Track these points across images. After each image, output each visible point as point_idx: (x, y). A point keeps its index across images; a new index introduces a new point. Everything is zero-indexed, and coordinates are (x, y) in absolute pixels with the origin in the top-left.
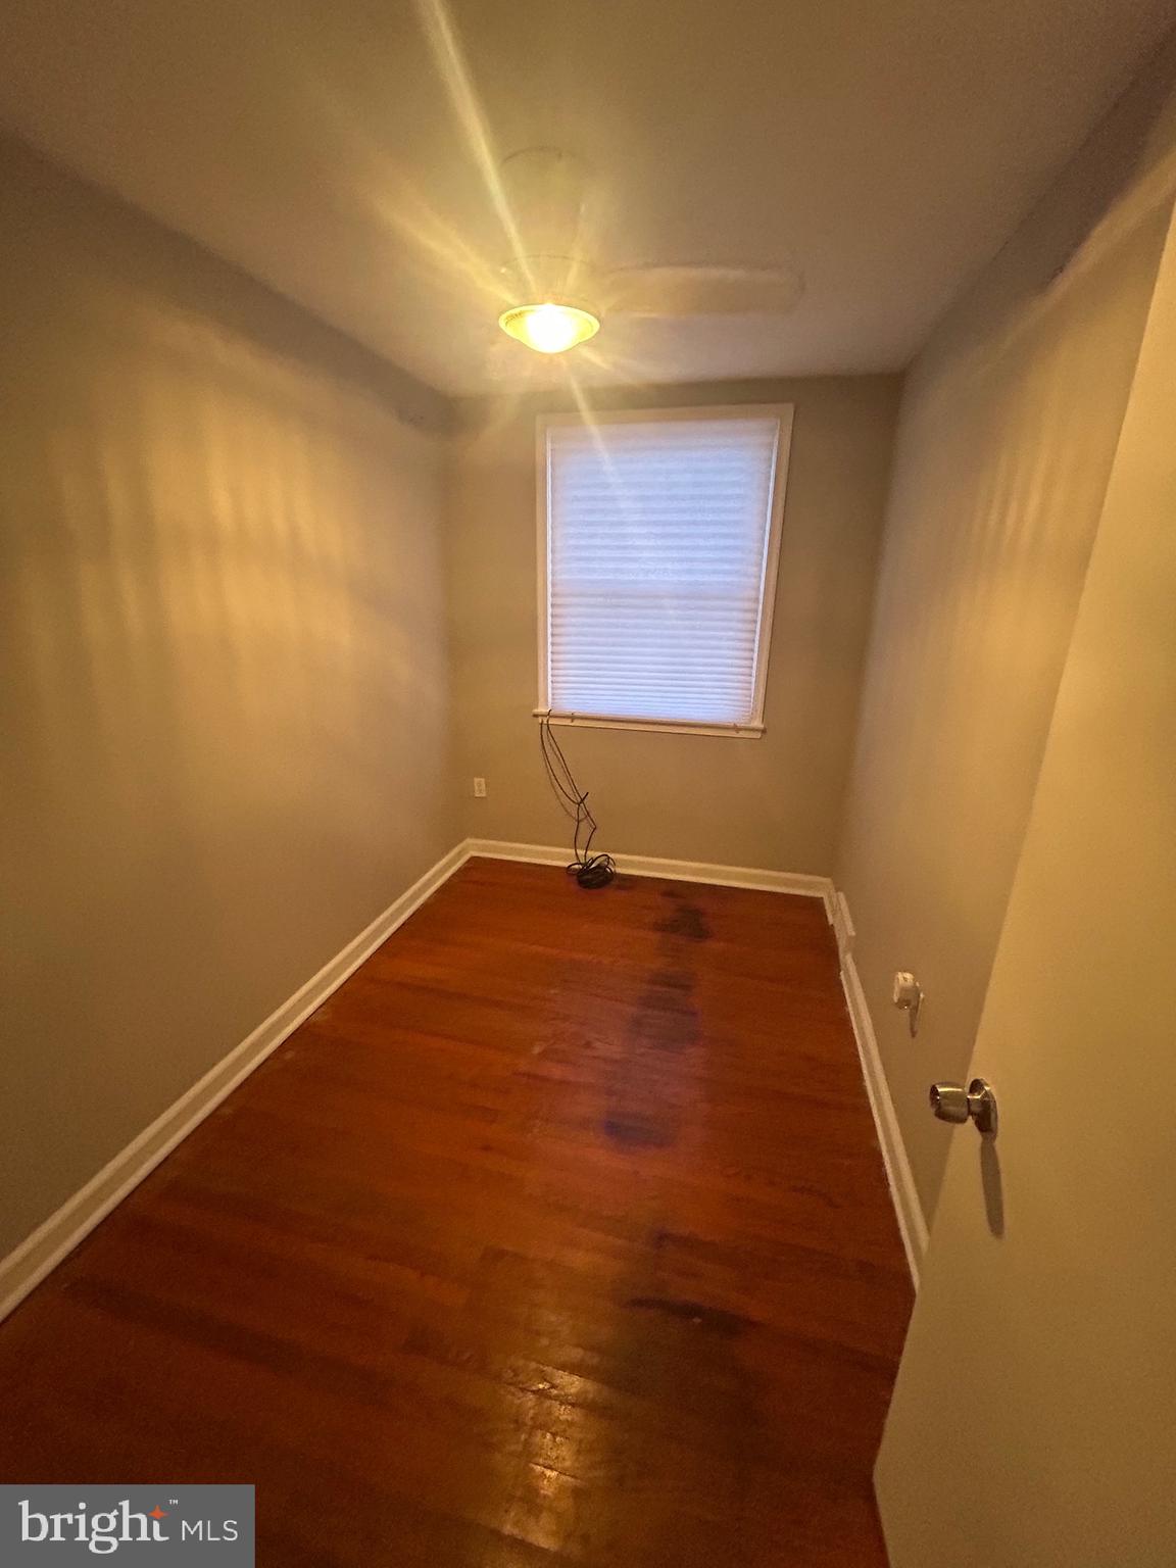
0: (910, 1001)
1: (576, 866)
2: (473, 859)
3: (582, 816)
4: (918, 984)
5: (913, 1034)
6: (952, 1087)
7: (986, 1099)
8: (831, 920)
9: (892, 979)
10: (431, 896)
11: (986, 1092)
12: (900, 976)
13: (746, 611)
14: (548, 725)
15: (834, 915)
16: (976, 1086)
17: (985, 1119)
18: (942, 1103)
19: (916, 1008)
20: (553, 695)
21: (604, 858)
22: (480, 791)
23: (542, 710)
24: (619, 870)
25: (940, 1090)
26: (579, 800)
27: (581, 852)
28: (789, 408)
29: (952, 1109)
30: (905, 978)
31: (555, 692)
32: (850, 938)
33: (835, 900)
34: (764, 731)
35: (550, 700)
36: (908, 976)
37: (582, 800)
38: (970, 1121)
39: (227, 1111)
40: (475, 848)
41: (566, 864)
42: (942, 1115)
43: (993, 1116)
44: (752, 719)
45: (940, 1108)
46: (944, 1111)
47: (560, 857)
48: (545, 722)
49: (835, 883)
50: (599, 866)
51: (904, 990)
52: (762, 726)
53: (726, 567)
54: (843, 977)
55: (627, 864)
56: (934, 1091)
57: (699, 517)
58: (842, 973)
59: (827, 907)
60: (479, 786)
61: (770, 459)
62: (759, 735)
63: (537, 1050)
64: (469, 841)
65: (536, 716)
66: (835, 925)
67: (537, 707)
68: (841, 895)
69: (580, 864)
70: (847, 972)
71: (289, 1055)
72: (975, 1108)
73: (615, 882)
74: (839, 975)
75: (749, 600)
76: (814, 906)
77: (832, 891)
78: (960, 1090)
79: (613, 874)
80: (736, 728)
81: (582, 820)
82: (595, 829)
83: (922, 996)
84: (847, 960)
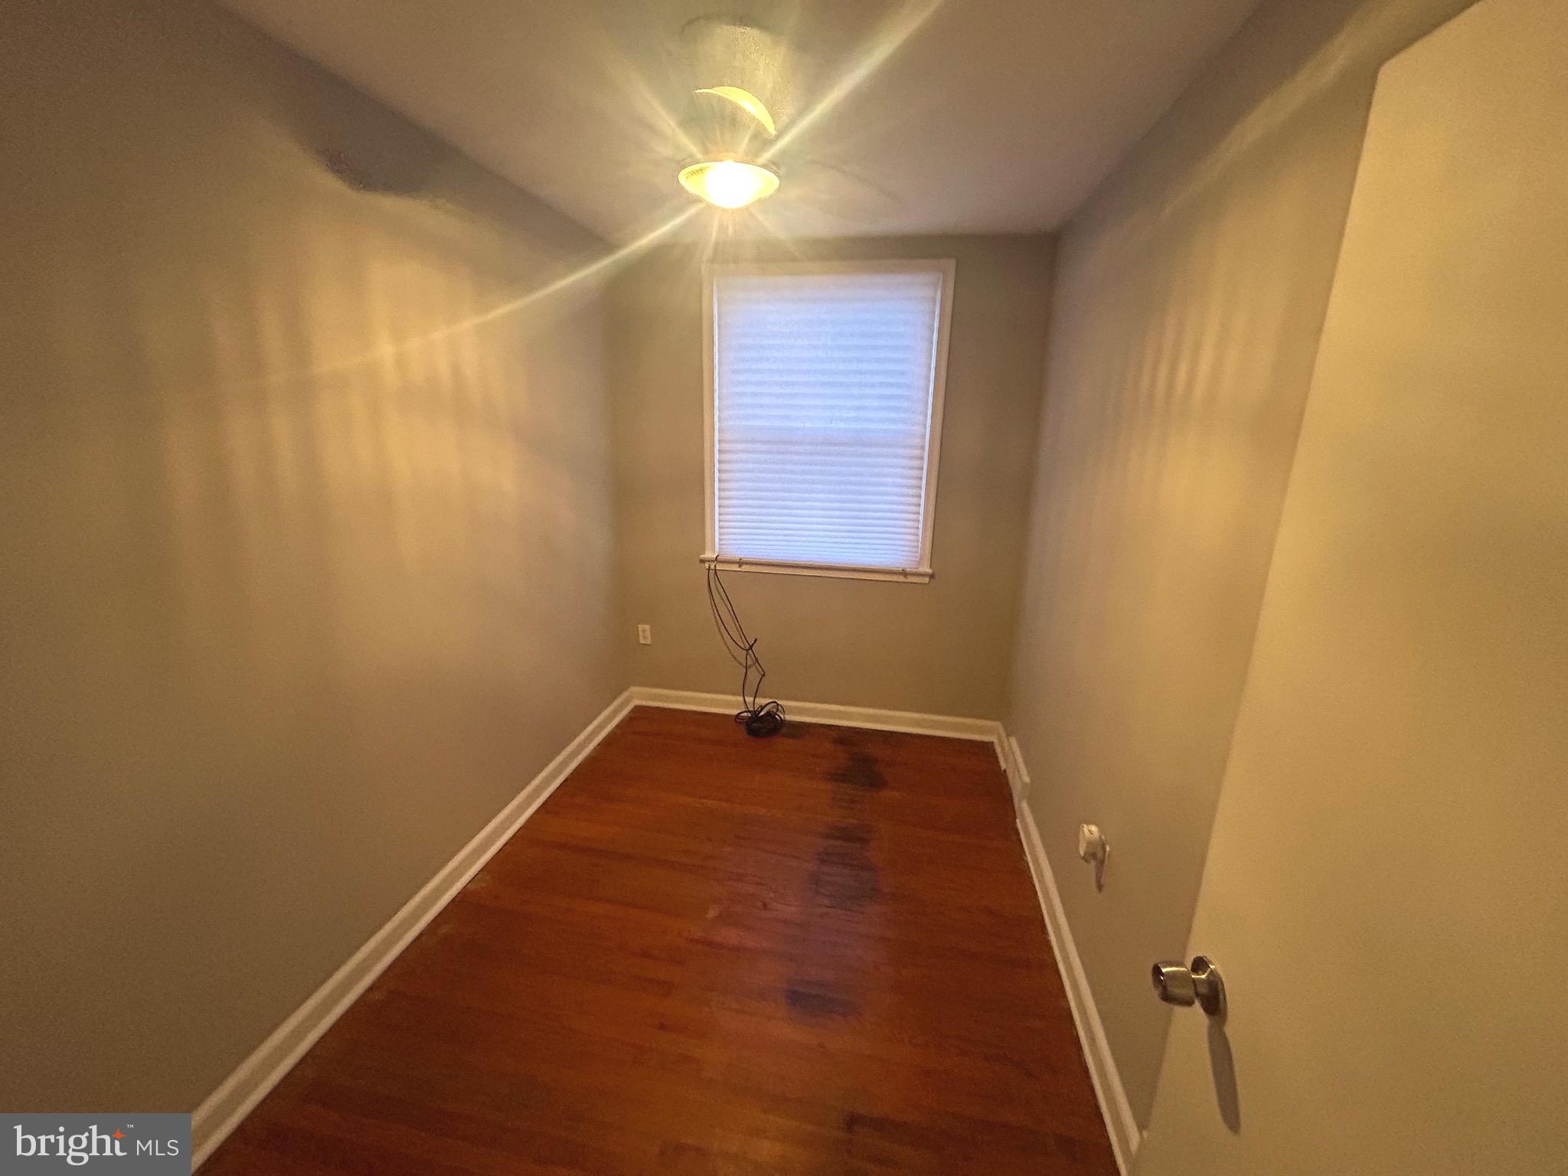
0: (1097, 855)
1: (745, 714)
2: (638, 709)
3: (749, 663)
4: (1103, 837)
5: (1100, 887)
6: (1177, 966)
7: (1211, 978)
8: (1003, 766)
9: (1077, 831)
10: (595, 749)
11: (1212, 971)
12: (1086, 828)
13: (912, 458)
14: (715, 570)
15: (1006, 760)
16: (1200, 964)
17: (1213, 1000)
18: (1168, 983)
19: (1102, 862)
20: (720, 540)
21: (775, 704)
22: (645, 638)
23: (709, 555)
24: (788, 717)
25: (1164, 970)
26: (748, 647)
27: (749, 699)
28: (952, 263)
29: (1176, 991)
30: (1091, 831)
31: (722, 537)
32: (1025, 784)
33: (1006, 744)
34: (932, 576)
35: (717, 546)
36: (1094, 828)
37: (751, 647)
38: (1197, 1004)
39: (377, 996)
40: (640, 696)
41: (735, 712)
42: (1167, 997)
43: (1221, 997)
44: (919, 563)
45: (1165, 988)
46: (1168, 992)
47: (728, 704)
48: (712, 567)
49: (1005, 728)
50: (768, 713)
51: (1089, 843)
52: (930, 571)
53: (893, 415)
54: (1019, 825)
55: (798, 711)
56: (1157, 971)
57: (864, 366)
58: (1018, 821)
59: (998, 750)
60: (645, 633)
61: (934, 313)
62: (926, 580)
63: (711, 914)
64: (634, 689)
65: (703, 561)
66: (1007, 771)
67: (704, 553)
68: (1013, 740)
69: (750, 712)
70: (1023, 821)
71: (444, 930)
72: (1203, 990)
73: (784, 730)
74: (1016, 823)
75: (915, 447)
76: (985, 751)
77: (1003, 734)
78: (1184, 969)
79: (783, 721)
80: (904, 573)
81: (750, 666)
82: (764, 675)
83: (1108, 848)
84: (1023, 807)
